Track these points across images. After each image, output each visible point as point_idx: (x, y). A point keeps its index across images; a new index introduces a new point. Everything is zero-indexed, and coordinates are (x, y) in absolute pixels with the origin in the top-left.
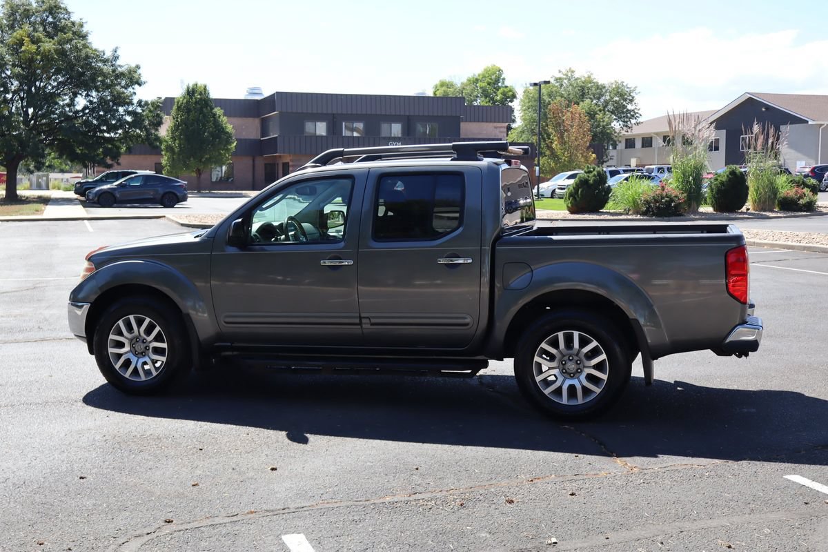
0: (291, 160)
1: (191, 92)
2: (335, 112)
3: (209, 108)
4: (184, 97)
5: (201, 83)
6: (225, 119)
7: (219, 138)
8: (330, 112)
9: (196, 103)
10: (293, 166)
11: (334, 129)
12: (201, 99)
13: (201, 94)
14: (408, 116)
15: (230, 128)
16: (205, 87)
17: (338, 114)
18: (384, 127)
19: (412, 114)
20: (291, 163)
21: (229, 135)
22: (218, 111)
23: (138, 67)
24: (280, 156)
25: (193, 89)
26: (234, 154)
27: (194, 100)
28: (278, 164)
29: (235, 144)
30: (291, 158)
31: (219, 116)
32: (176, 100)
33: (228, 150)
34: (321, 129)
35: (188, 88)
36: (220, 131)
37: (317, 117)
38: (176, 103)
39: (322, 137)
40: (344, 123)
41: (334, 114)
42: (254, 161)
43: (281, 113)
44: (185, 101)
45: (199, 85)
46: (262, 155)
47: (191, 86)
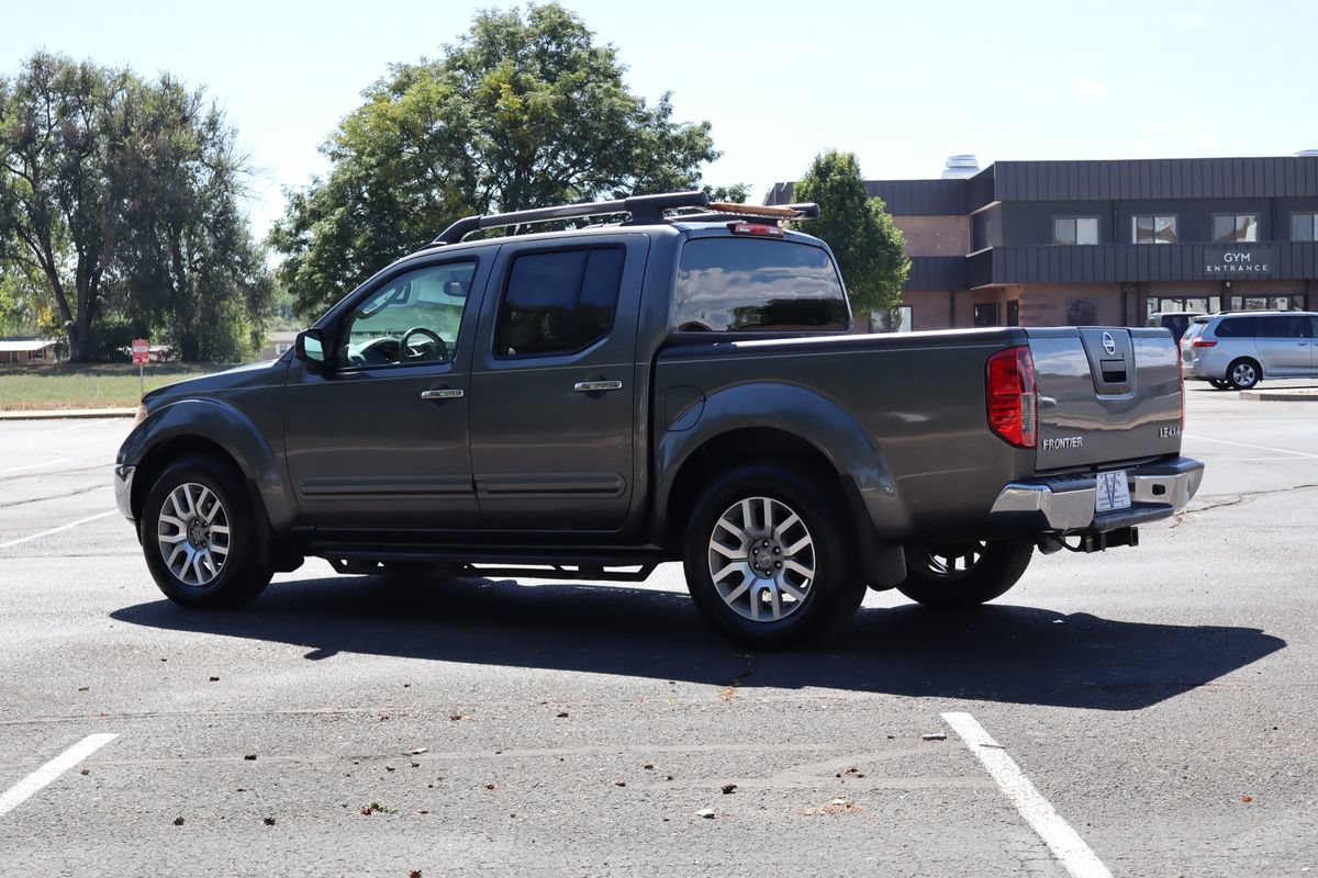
0: (1022, 297)
1: (822, 170)
2: (1115, 197)
3: (856, 198)
4: (811, 180)
5: (843, 151)
6: (886, 220)
7: (876, 256)
8: (1105, 197)
9: (833, 189)
10: (1025, 307)
11: (1114, 230)
12: (841, 183)
13: (841, 172)
14: (1272, 199)
15: (897, 236)
16: (852, 158)
17: (1120, 201)
18: (1222, 225)
19: (1280, 194)
20: (1021, 303)
21: (894, 251)
22: (875, 203)
23: (707, 126)
24: (1003, 289)
25: (827, 163)
26: (907, 287)
27: (828, 185)
28: (999, 304)
29: (908, 267)
30: (1021, 291)
31: (877, 213)
32: (795, 187)
33: (893, 279)
34: (1087, 231)
35: (818, 162)
36: (877, 239)
37: (1078, 209)
38: (795, 192)
39: (1093, 247)
40: (1134, 219)
41: (1113, 201)
42: (952, 301)
43: (1005, 203)
44: (811, 187)
45: (840, 153)
46: (967, 287)
47: (823, 157)
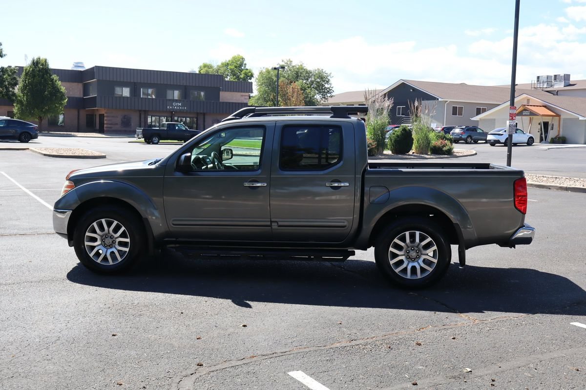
0: (106, 113)
1: (36, 63)
2: (136, 81)
3: (48, 75)
4: (31, 67)
5: (42, 57)
6: (59, 83)
7: (56, 96)
8: (132, 81)
9: (39, 71)
10: (107, 117)
11: (135, 92)
12: (43, 69)
13: (42, 65)
14: (185, 86)
15: (63, 89)
16: (46, 60)
17: (137, 83)
18: (169, 92)
19: (188, 84)
20: (105, 115)
21: (63, 95)
22: (55, 77)
24: (97, 110)
25: (37, 61)
26: (66, 107)
27: (38, 69)
28: (95, 115)
29: (66, 100)
30: (106, 111)
31: (56, 81)
32: (24, 69)
33: (61, 104)
34: (126, 92)
35: (34, 61)
36: (56, 91)
37: (124, 84)
38: (24, 71)
39: (127, 97)
40: (142, 89)
41: (135, 83)
42: (78, 112)
43: (98, 81)
44: (31, 69)
45: (41, 58)
46: (85, 108)
47: (35, 59)
